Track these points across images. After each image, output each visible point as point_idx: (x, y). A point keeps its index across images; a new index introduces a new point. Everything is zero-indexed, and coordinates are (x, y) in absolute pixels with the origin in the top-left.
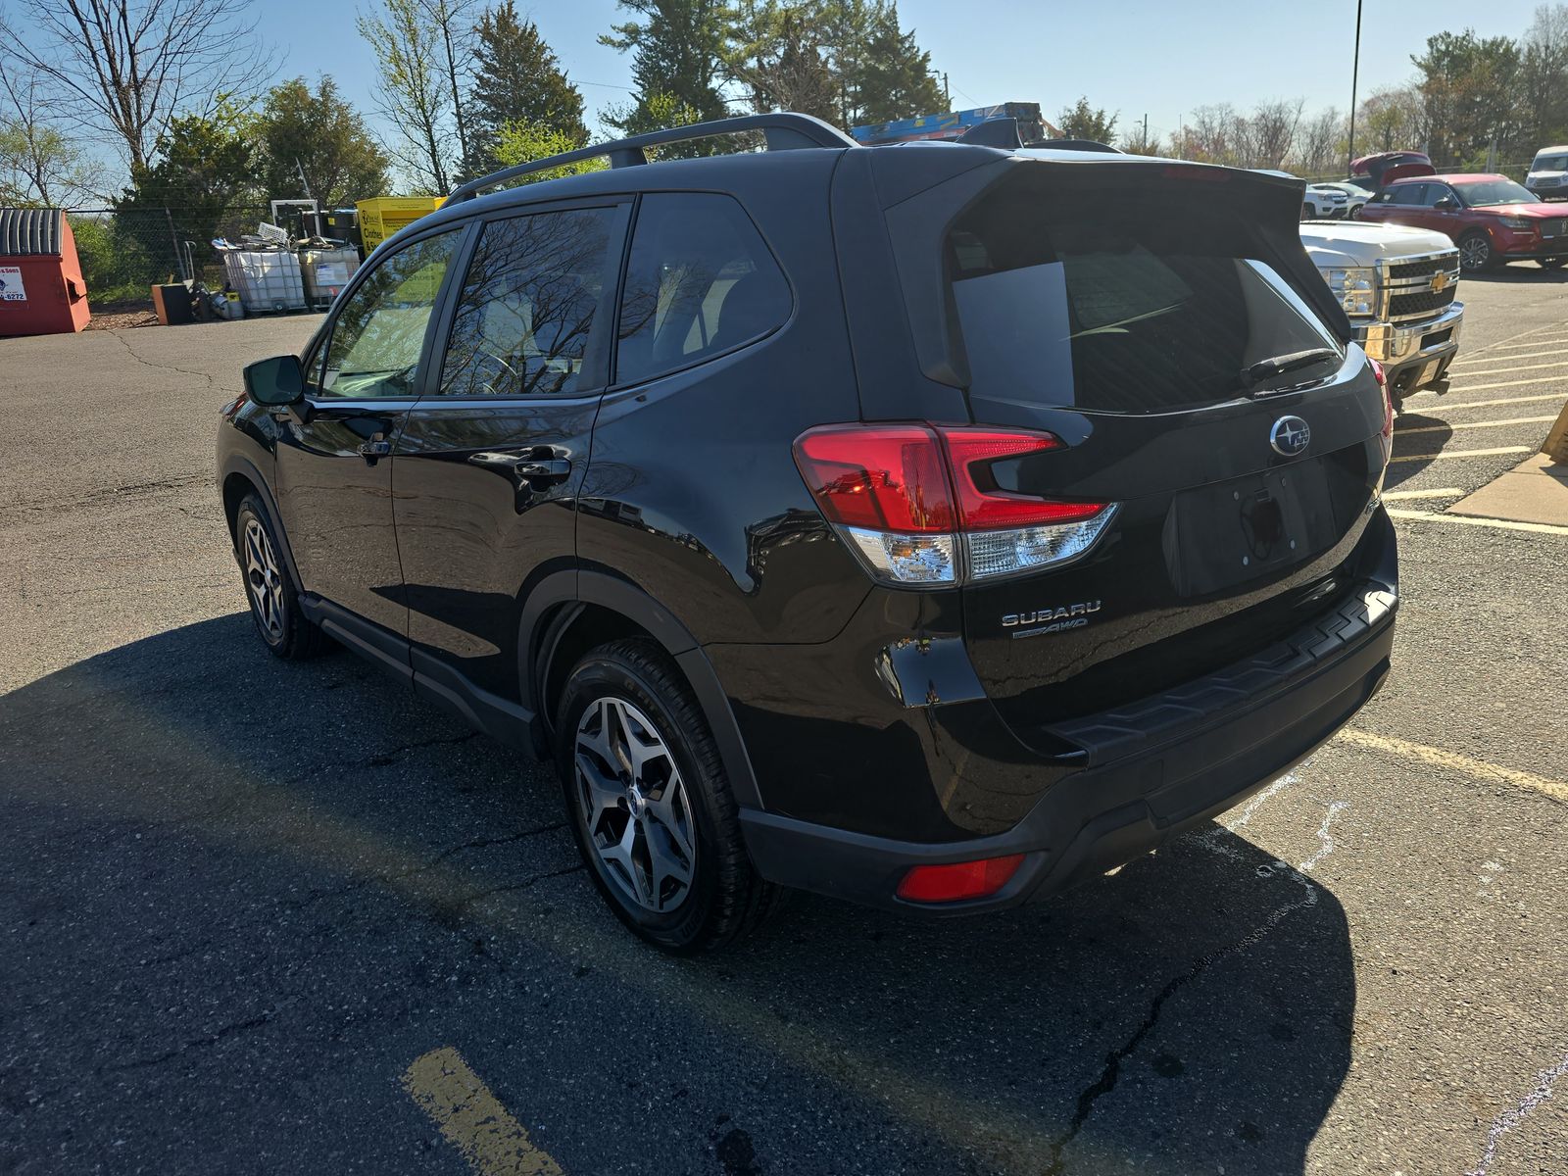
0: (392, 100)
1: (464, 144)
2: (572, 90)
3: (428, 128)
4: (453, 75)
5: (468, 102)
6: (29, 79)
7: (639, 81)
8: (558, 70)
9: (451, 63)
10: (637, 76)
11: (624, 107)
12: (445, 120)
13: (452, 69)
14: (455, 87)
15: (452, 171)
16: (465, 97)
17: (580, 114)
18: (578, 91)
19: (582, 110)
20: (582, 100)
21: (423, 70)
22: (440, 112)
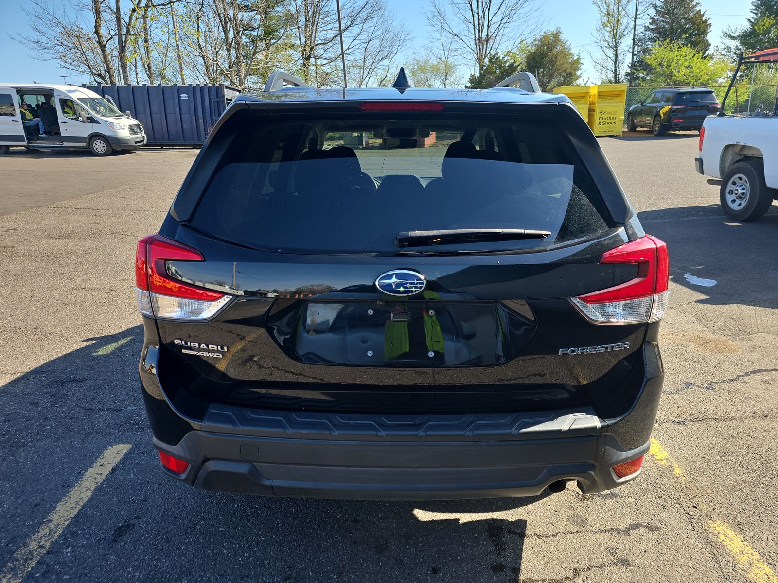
0: (601, 35)
1: (633, 55)
2: (706, 21)
3: (616, 47)
4: (635, 19)
5: (642, 32)
6: (450, 40)
7: (755, 11)
8: (700, 10)
9: (636, 13)
10: (754, 8)
11: (738, 27)
12: (626, 43)
13: (636, 16)
14: (635, 25)
15: (625, 68)
16: (640, 29)
17: (706, 35)
18: (709, 22)
19: (709, 32)
20: (711, 26)
21: (620, 19)
22: (624, 40)
